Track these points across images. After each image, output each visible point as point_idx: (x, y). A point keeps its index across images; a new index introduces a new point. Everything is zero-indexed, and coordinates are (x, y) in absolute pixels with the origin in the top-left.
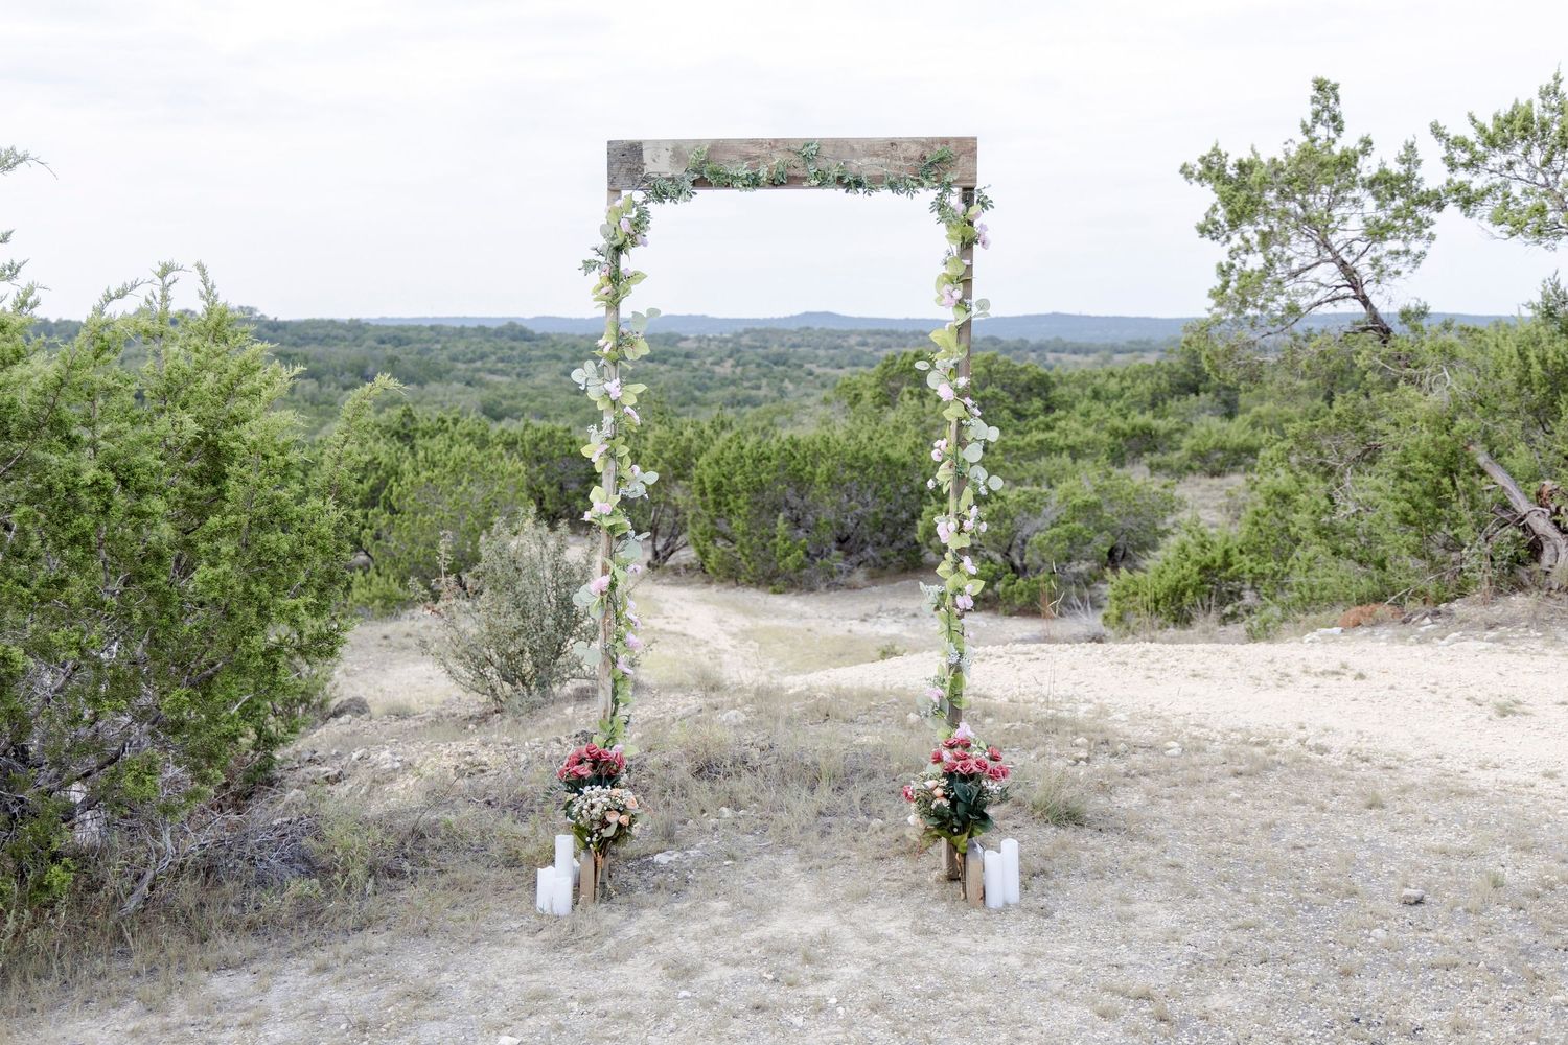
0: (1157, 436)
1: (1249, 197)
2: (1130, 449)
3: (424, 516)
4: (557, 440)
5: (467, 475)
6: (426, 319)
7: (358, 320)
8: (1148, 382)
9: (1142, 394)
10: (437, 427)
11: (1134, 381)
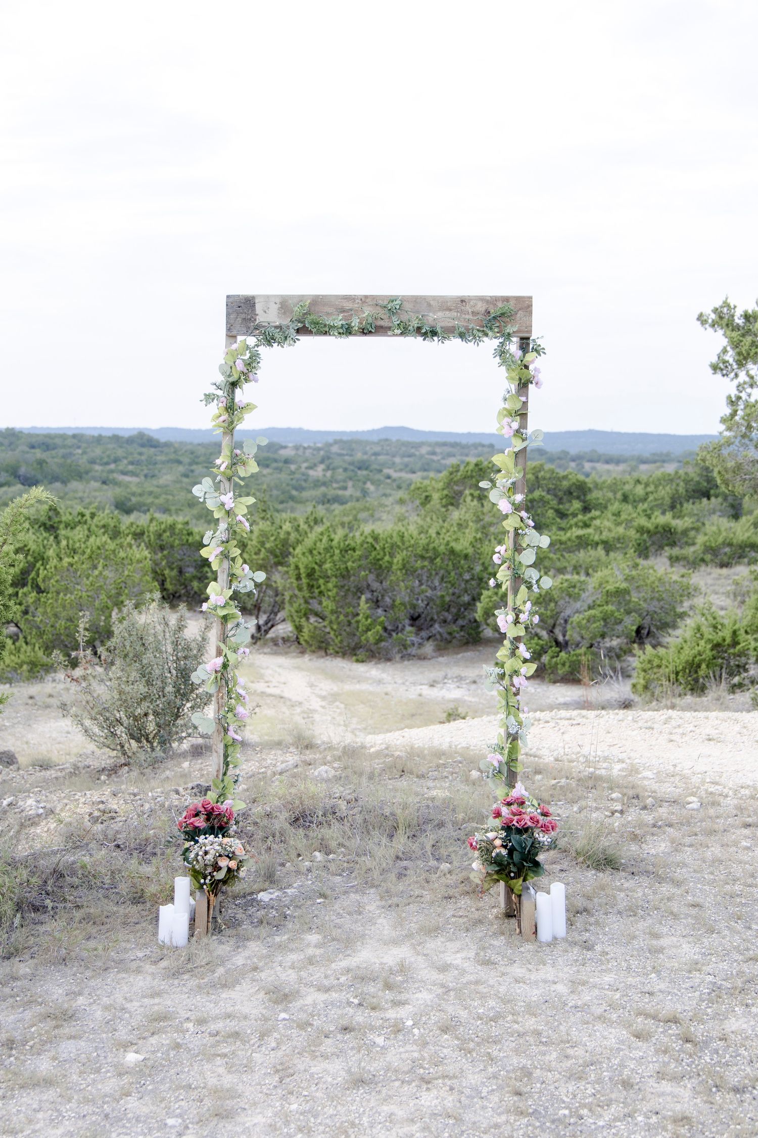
0: (676, 533)
1: (753, 342)
2: (653, 543)
3: (65, 595)
4: (177, 531)
5: (102, 561)
6: (69, 428)
7: (13, 429)
8: (668, 488)
9: (663, 498)
10: (77, 520)
11: (656, 487)
